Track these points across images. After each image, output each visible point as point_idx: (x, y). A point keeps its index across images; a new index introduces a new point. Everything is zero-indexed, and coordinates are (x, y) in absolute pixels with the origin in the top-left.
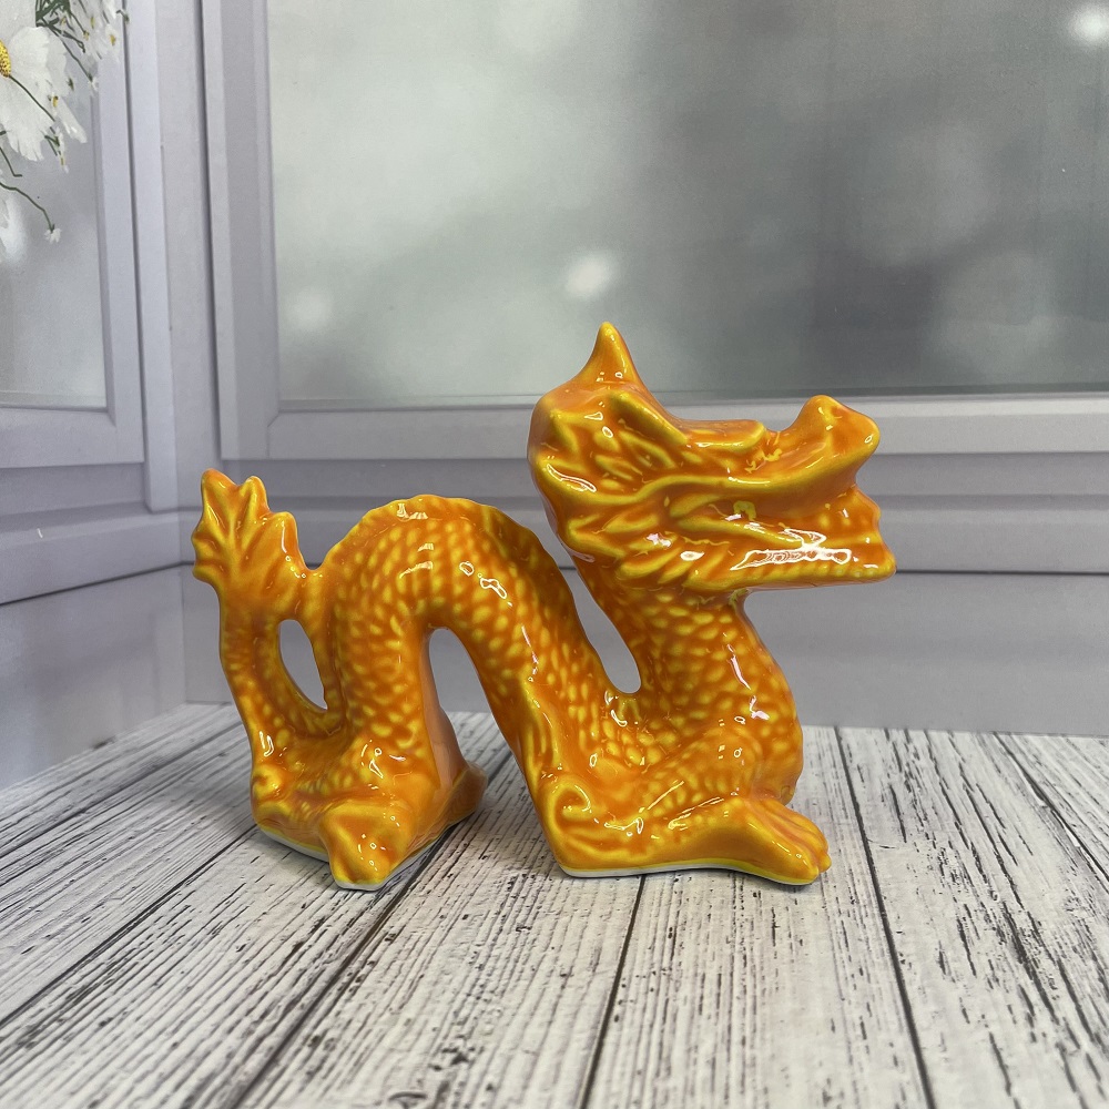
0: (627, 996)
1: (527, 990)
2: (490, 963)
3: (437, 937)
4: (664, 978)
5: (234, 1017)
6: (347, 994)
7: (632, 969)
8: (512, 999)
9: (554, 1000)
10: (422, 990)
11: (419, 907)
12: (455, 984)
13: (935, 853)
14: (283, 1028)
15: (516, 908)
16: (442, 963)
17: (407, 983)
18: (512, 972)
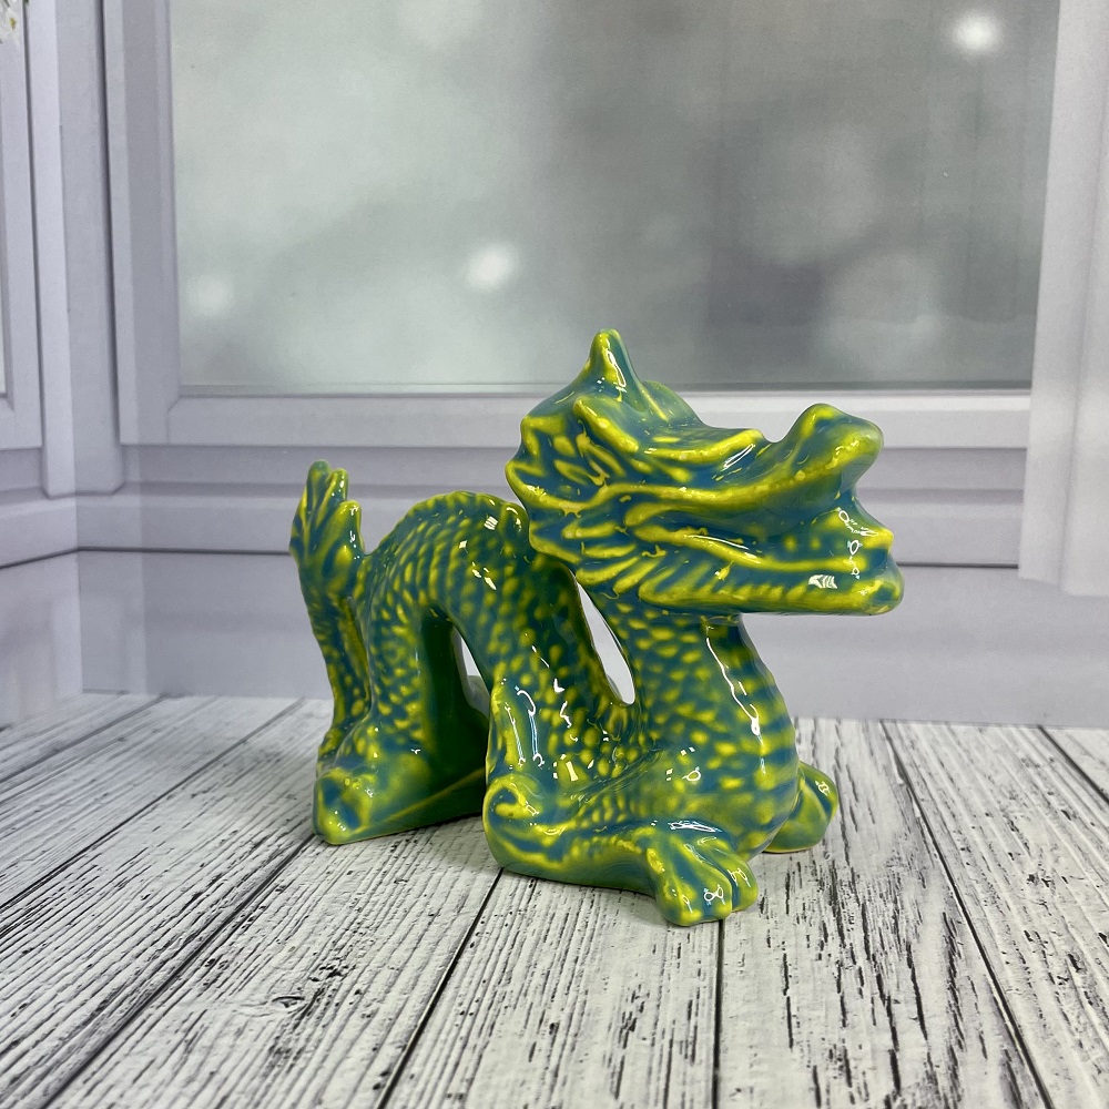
0: (484, 930)
1: (398, 925)
2: (369, 907)
3: (323, 887)
4: (518, 916)
5: (141, 946)
6: (240, 930)
7: (491, 911)
8: (384, 932)
9: (421, 933)
10: (306, 927)
11: (308, 865)
12: (336, 922)
14: (183, 954)
15: (396, 866)
16: (325, 908)
17: (294, 922)
18: (387, 913)
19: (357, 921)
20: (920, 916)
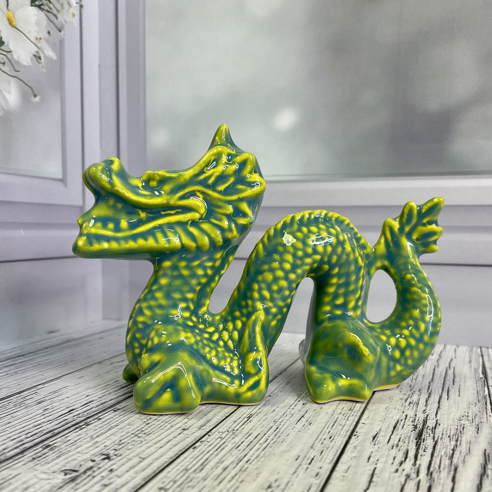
0: (207, 439)
1: (162, 433)
2: (153, 423)
4: (231, 433)
5: (20, 435)
6: (77, 430)
8: (152, 436)
9: (171, 438)
10: (113, 431)
12: (130, 430)
13: (409, 393)
14: (37, 441)
17: (109, 427)
18: (161, 426)
19: (143, 429)
20: (469, 451)
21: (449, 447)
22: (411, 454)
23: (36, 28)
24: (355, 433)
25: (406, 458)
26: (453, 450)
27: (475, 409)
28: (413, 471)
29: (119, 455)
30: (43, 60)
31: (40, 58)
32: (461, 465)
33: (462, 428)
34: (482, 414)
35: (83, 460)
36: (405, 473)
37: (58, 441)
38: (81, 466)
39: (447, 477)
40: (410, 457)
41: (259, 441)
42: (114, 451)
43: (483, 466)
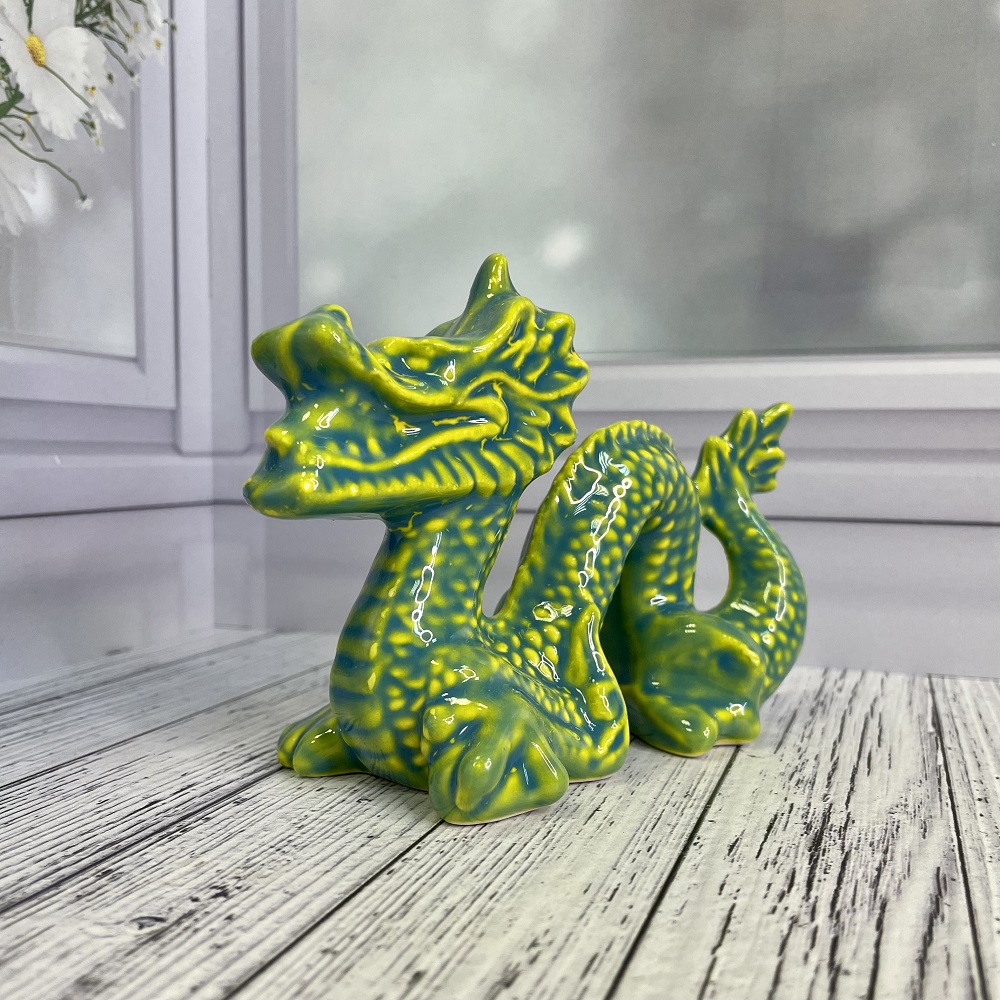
0: (414, 856)
1: (328, 846)
2: (312, 825)
3: (282, 802)
4: (460, 843)
6: (164, 840)
7: (435, 837)
8: (309, 851)
9: (345, 855)
10: (234, 841)
12: (266, 839)
13: (797, 762)
14: (86, 862)
16: (269, 822)
17: (226, 835)
19: (290, 838)
20: (909, 870)
21: (870, 864)
22: (801, 878)
23: (85, 68)
24: (695, 840)
25: (791, 886)
26: (879, 870)
27: (920, 792)
28: (804, 909)
29: (244, 888)
30: (98, 129)
31: (92, 125)
32: (893, 898)
33: (895, 827)
34: (933, 802)
35: (178, 898)
36: (789, 914)
37: (127, 862)
38: (170, 909)
39: (869, 920)
40: (799, 884)
41: (514, 858)
42: (235, 881)
43: (934, 899)
